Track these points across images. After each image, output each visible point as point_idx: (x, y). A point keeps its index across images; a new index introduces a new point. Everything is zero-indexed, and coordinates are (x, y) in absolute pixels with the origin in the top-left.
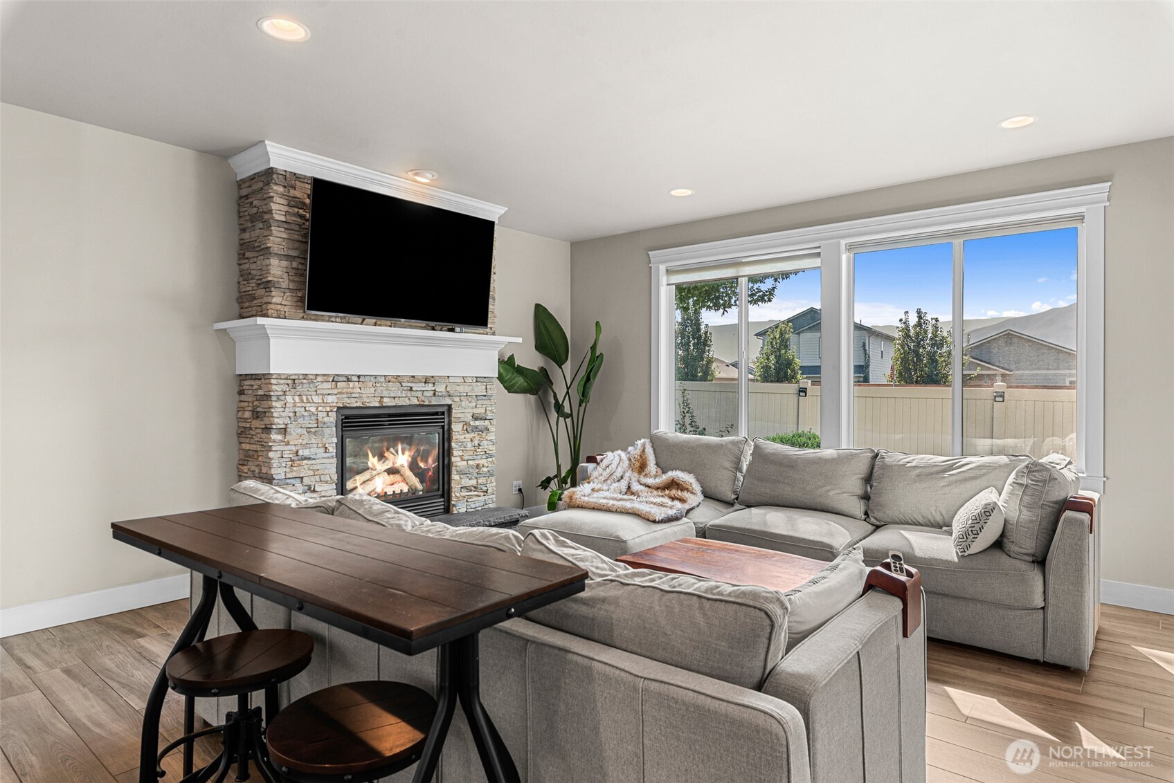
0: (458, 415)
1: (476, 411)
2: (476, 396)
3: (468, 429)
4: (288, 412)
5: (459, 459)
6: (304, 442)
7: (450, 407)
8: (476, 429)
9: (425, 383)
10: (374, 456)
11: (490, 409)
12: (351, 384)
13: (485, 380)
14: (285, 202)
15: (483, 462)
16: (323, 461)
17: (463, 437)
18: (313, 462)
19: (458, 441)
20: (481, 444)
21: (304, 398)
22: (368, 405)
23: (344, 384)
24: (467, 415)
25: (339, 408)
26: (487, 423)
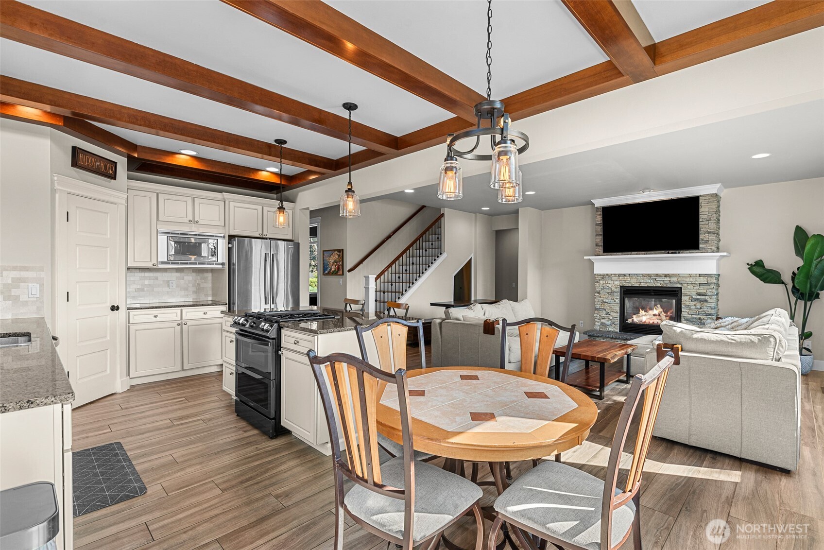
0: (686, 292)
1: (699, 291)
2: (699, 283)
3: (692, 299)
4: (601, 287)
5: (686, 313)
6: (606, 297)
7: (681, 288)
8: (697, 300)
9: (665, 277)
11: (710, 290)
12: (625, 277)
13: (706, 275)
15: (705, 317)
16: (613, 304)
17: (689, 303)
18: (610, 304)
19: (685, 305)
20: (703, 308)
21: (607, 282)
22: (633, 285)
23: (623, 277)
24: (692, 293)
25: (620, 286)
26: (707, 297)
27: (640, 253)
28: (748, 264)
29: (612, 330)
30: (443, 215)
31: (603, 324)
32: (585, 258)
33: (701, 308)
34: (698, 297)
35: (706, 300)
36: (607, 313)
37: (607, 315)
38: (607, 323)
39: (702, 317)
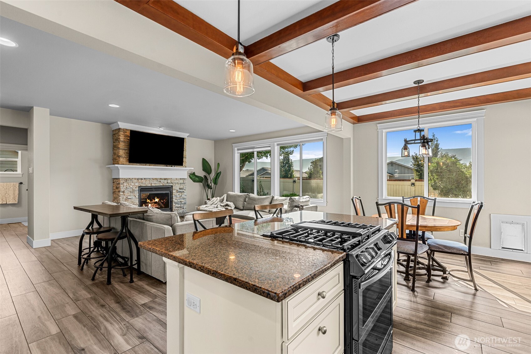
0: (175, 188)
1: (180, 187)
2: (180, 183)
3: (177, 192)
4: (125, 187)
5: (175, 199)
6: (129, 195)
7: (172, 186)
8: (180, 192)
9: (165, 180)
11: (185, 186)
12: (142, 180)
13: (183, 179)
14: (123, 136)
15: (183, 200)
16: (135, 199)
17: (176, 194)
18: (132, 200)
19: (174, 195)
20: (182, 196)
21: (129, 184)
22: (147, 185)
23: (140, 180)
25: (139, 186)
26: (184, 190)
28: (189, 174)
35: (184, 192)
39: (182, 200)
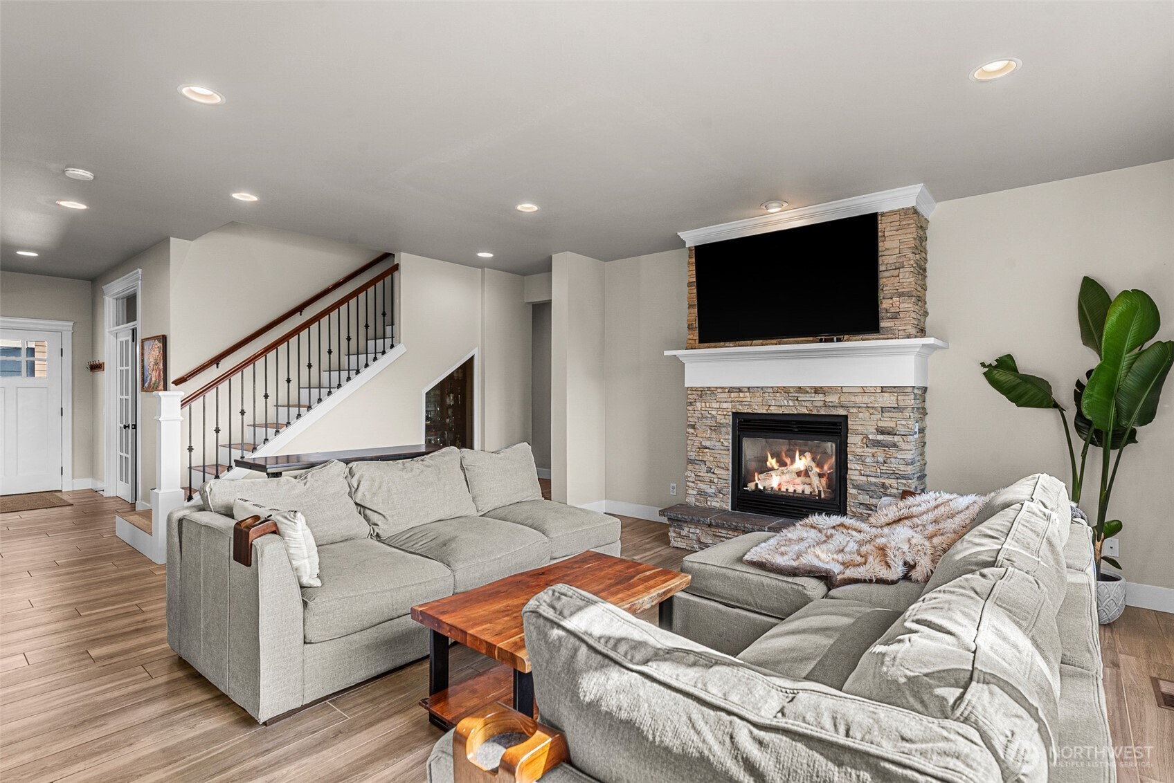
0: (855, 427)
1: (881, 424)
2: (882, 408)
3: (868, 442)
5: (857, 473)
6: (708, 436)
7: (846, 417)
8: (877, 444)
9: (815, 393)
10: (772, 458)
11: (904, 423)
12: (741, 395)
13: (894, 390)
15: (893, 482)
16: (720, 452)
17: (861, 450)
18: (713, 451)
19: (854, 454)
20: (888, 461)
21: (708, 404)
22: (755, 411)
23: (737, 394)
24: (868, 427)
25: (733, 413)
26: (896, 438)
27: (769, 341)
28: (983, 365)
29: (717, 505)
30: (396, 267)
31: (701, 493)
32: (667, 353)
33: (885, 462)
34: (880, 437)
35: (895, 445)
36: (709, 470)
37: (709, 475)
38: (709, 491)
39: (887, 482)
